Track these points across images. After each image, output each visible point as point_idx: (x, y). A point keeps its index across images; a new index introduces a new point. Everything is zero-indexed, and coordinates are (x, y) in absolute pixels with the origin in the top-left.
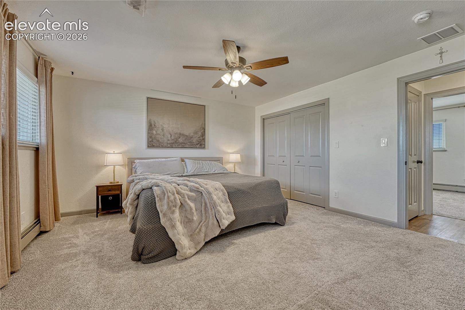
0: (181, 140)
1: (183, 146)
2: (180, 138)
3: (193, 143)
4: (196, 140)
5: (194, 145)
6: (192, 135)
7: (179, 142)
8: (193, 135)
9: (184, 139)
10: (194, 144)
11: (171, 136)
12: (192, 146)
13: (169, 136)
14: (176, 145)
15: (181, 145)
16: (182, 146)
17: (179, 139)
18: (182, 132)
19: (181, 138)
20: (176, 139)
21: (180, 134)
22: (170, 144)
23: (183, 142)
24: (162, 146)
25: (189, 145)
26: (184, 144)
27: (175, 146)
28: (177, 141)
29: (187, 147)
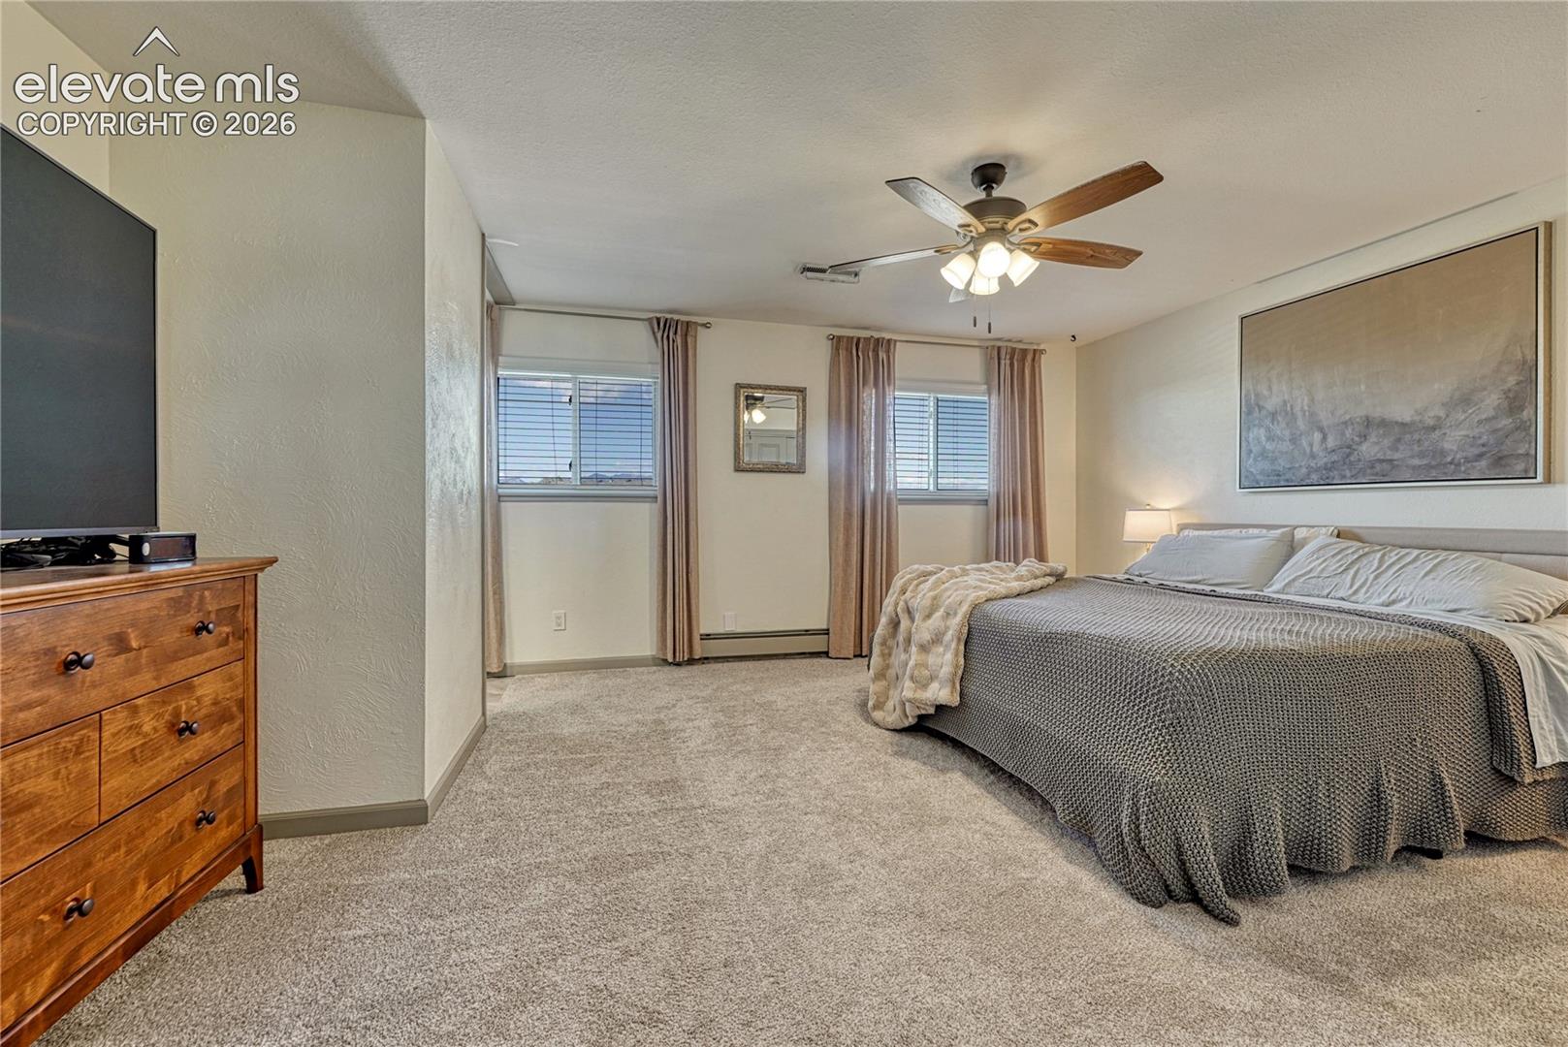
0: (1369, 450)
1: (1383, 474)
2: (1364, 437)
3: (1443, 453)
4: (1467, 436)
5: (1453, 467)
6: (1439, 418)
7: (1359, 460)
8: (1442, 414)
9: (1386, 442)
10: (1449, 459)
11: (1324, 438)
12: (1434, 474)
13: (1317, 436)
14: (1348, 474)
15: (1369, 471)
16: (1377, 474)
17: (1364, 447)
18: (1377, 413)
19: (1373, 439)
20: (1349, 447)
21: (1368, 422)
22: (1317, 470)
23: (1380, 456)
24: (1287, 480)
25: (1414, 468)
26: (1385, 466)
27: (1344, 477)
28: (1348, 455)
29: (1407, 477)
